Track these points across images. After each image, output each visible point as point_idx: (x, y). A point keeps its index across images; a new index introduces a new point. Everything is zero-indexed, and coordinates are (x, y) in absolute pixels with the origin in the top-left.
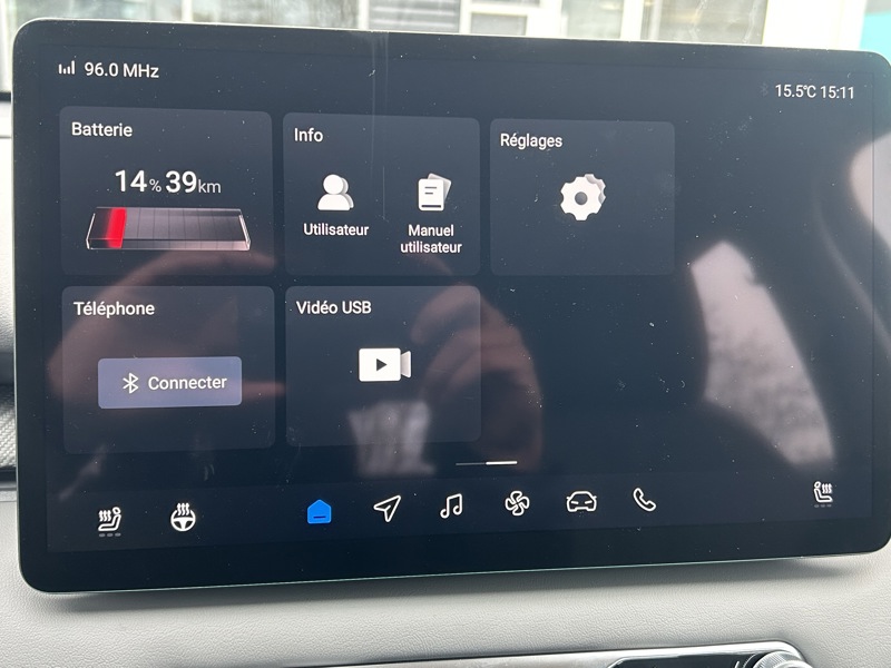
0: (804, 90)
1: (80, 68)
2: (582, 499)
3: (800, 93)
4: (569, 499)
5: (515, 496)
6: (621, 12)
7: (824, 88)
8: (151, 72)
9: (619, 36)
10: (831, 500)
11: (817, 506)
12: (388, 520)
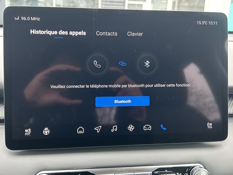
0: (204, 22)
1: (20, 18)
2: (147, 127)
3: (203, 23)
4: (144, 127)
5: (130, 126)
6: (167, 3)
7: (209, 22)
8: (38, 19)
9: (166, 9)
10: (212, 127)
11: (208, 129)
12: (98, 132)
